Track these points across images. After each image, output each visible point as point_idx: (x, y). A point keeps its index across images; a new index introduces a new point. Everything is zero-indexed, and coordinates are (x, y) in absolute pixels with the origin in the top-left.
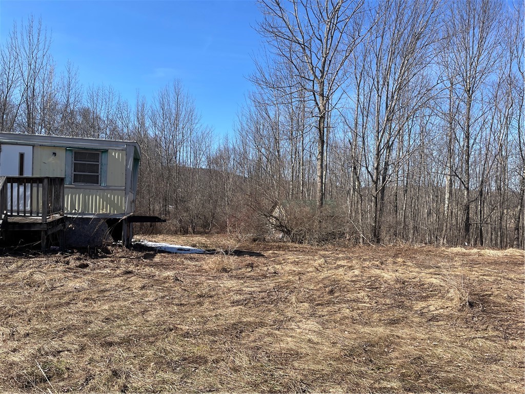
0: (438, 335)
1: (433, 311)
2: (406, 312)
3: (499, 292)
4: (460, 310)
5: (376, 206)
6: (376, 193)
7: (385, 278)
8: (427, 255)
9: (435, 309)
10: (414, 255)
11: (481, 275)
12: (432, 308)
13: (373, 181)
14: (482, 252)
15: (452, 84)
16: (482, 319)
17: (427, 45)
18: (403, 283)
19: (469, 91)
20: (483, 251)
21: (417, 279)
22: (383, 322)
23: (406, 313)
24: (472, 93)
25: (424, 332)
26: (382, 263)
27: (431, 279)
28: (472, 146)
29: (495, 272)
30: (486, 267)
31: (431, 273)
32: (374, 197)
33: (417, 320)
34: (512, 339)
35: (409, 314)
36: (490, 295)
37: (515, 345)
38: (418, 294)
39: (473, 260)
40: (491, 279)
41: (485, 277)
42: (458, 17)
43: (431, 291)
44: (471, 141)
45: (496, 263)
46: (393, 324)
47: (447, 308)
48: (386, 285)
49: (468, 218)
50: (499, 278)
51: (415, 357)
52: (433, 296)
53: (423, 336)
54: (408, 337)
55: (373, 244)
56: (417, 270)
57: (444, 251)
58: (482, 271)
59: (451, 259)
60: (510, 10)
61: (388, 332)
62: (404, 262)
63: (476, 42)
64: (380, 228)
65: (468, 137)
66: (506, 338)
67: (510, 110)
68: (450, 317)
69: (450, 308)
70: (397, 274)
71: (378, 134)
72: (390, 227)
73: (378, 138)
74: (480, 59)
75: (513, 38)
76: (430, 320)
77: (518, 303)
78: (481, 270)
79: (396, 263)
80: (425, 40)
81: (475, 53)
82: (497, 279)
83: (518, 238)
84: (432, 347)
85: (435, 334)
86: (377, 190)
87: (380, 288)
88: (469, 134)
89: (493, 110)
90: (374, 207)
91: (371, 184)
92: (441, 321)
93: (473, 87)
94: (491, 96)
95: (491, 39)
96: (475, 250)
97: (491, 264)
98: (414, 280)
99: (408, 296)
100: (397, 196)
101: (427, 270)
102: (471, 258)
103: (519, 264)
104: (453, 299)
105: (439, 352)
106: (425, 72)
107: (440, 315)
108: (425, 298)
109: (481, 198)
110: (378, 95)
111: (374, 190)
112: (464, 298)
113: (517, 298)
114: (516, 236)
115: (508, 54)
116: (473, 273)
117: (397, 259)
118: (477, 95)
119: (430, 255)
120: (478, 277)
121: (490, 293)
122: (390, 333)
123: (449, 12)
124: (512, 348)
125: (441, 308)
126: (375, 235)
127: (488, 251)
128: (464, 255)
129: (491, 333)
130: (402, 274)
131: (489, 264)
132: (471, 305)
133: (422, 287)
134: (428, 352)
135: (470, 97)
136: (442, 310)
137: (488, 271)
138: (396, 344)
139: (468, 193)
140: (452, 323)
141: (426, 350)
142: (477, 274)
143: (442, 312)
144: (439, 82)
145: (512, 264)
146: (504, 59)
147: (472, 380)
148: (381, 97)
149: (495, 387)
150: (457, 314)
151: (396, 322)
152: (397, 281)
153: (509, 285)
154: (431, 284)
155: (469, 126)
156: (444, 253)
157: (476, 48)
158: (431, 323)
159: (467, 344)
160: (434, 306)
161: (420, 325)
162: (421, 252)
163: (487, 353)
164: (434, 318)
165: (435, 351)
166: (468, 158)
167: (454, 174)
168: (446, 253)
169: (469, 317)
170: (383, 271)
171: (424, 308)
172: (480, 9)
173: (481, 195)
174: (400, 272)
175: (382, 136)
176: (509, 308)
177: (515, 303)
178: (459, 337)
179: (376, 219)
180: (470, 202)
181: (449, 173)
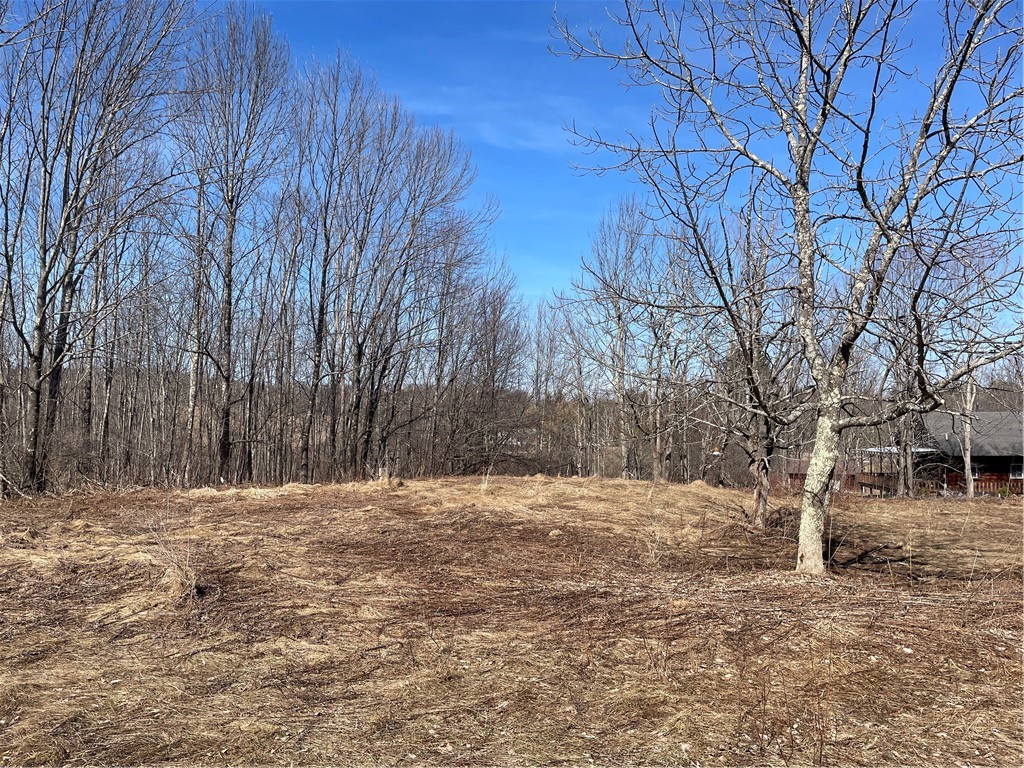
0: (126, 663)
1: (127, 617)
2: (67, 630)
3: (254, 561)
4: (180, 607)
5: (37, 411)
6: (37, 381)
7: (33, 567)
8: (141, 508)
9: (130, 613)
10: (113, 511)
11: (232, 535)
12: (126, 612)
13: (31, 355)
14: (244, 493)
15: (202, 181)
16: (217, 615)
17: (151, 95)
18: (74, 571)
19: (233, 202)
20: (246, 491)
21: (107, 559)
22: (8, 661)
23: (68, 633)
24: (237, 208)
25: (97, 665)
26: (34, 535)
27: (136, 555)
28: (237, 301)
29: (257, 527)
30: (244, 518)
31: (140, 543)
32: (32, 389)
33: (89, 642)
34: (260, 641)
35: (74, 633)
36: (238, 569)
37: (261, 650)
38: (101, 589)
39: (225, 509)
40: (245, 540)
41: (237, 538)
42: (213, 60)
43: (131, 579)
44: (235, 294)
45: (262, 510)
46: (32, 662)
47: (156, 606)
48: (33, 581)
49: (226, 434)
50: (260, 537)
51: (65, 718)
52: (131, 588)
53: (93, 673)
54: (60, 681)
55: (28, 494)
56: (113, 539)
57: (178, 496)
58: (236, 528)
59: (185, 510)
60: (301, 78)
61: (16, 681)
62: (88, 526)
63: (244, 116)
64: (45, 457)
65: (229, 286)
66: (249, 642)
67: (299, 248)
68: (157, 623)
69: (162, 606)
70: (66, 553)
71: (45, 255)
72: (71, 454)
73: (44, 262)
74: (250, 151)
75: (305, 127)
76: (117, 636)
77: (283, 575)
78: (235, 525)
79: (70, 530)
80: (148, 83)
81: (242, 135)
82: (256, 539)
83: (306, 465)
84: (108, 690)
85: (118, 664)
86: (39, 375)
87: (19, 588)
88: (230, 281)
89: (273, 245)
90: (33, 412)
91: (28, 362)
92: (138, 634)
93: (238, 196)
94: (269, 217)
95: (269, 117)
96: (232, 491)
97: (254, 512)
98: (99, 562)
99: (79, 598)
100: (89, 389)
101: (133, 537)
102: (222, 505)
103: (298, 508)
104: (169, 588)
105: (120, 696)
106: (152, 146)
107: (139, 623)
108: (114, 596)
109: (251, 397)
110: (46, 171)
111: (33, 374)
112: (188, 583)
113: (281, 568)
114: (304, 462)
115: (297, 153)
116: (219, 533)
117: (72, 522)
118: (245, 212)
119: (148, 506)
120: (225, 540)
121: (240, 565)
122: (20, 682)
123: (196, 45)
124: (257, 657)
125: (145, 609)
126: (33, 474)
127: (252, 490)
128: (212, 500)
129: (227, 636)
130: (77, 551)
131: (249, 513)
132: (201, 592)
133: (112, 573)
134: (97, 703)
135: (233, 214)
136: (145, 613)
137: (244, 525)
138: (30, 704)
139: (228, 386)
140: (159, 634)
141: (94, 699)
142: (227, 533)
143: (143, 617)
144: (175, 172)
145: (287, 509)
146: (290, 159)
147: (170, 735)
148: (51, 174)
149: (213, 735)
150: (173, 613)
151: (40, 656)
152: (62, 567)
153: (272, 546)
154: (133, 566)
155: (230, 265)
156: (177, 501)
157: (244, 126)
158: (118, 642)
159: (180, 668)
160: (130, 607)
161: (92, 651)
162: (128, 502)
163: (213, 676)
164: (127, 632)
165: (112, 697)
166: (230, 323)
167: (204, 351)
168: (180, 500)
169: (195, 615)
170: (32, 552)
171: (108, 615)
172: (252, 58)
173: (251, 392)
174: (73, 548)
175: (54, 259)
176: (266, 587)
177: (277, 577)
178: (168, 657)
179: (35, 439)
180: (230, 402)
181: (195, 349)
